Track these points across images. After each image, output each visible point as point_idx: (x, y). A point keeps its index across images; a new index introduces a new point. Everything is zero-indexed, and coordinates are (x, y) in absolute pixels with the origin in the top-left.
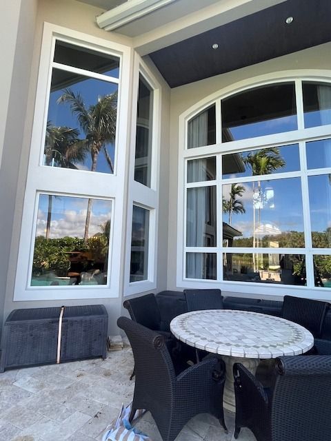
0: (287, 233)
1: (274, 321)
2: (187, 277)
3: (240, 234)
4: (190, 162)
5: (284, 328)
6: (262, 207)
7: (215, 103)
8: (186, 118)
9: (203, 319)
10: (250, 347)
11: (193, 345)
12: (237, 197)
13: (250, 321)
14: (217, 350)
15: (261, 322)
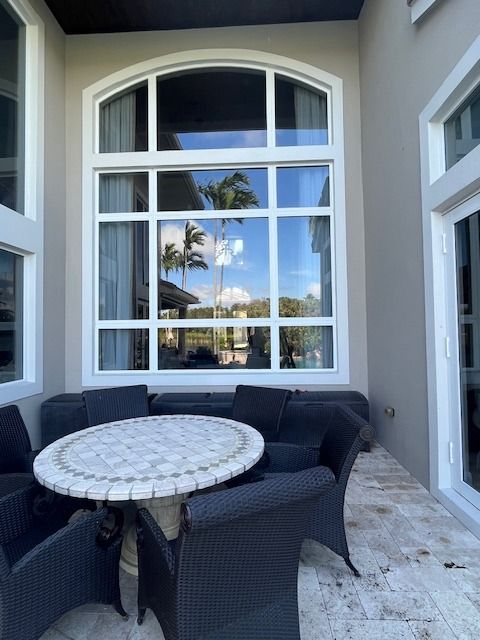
0: (262, 300)
1: (217, 426)
2: (101, 368)
3: (195, 300)
4: (104, 178)
5: (227, 435)
6: (226, 263)
7: (146, 81)
8: (96, 96)
9: (105, 439)
10: (165, 477)
11: (65, 493)
12: (195, 247)
13: (181, 430)
14: (107, 494)
15: (197, 430)
